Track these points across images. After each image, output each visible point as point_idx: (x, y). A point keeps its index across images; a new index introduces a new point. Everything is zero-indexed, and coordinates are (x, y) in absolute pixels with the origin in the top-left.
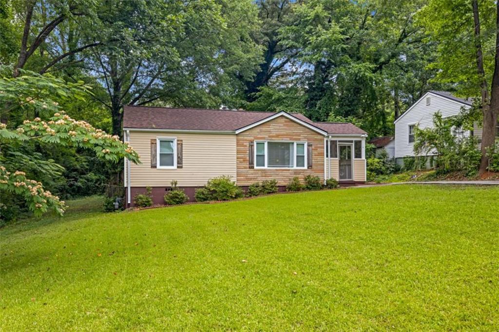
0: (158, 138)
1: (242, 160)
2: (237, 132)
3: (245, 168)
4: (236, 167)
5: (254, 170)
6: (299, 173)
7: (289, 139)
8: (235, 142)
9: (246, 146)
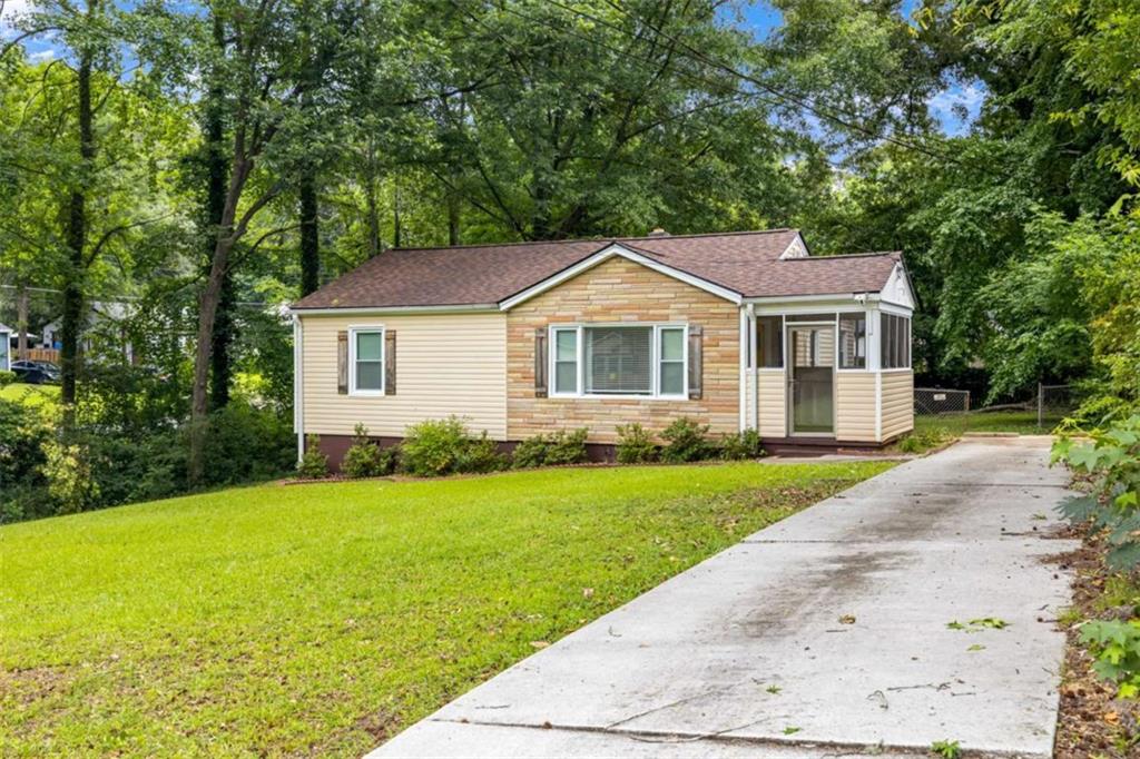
0: (352, 327)
1: (519, 375)
2: (505, 306)
3: (526, 396)
4: (504, 393)
5: (548, 403)
6: (666, 413)
7: (636, 317)
8: (505, 332)
9: (529, 340)
